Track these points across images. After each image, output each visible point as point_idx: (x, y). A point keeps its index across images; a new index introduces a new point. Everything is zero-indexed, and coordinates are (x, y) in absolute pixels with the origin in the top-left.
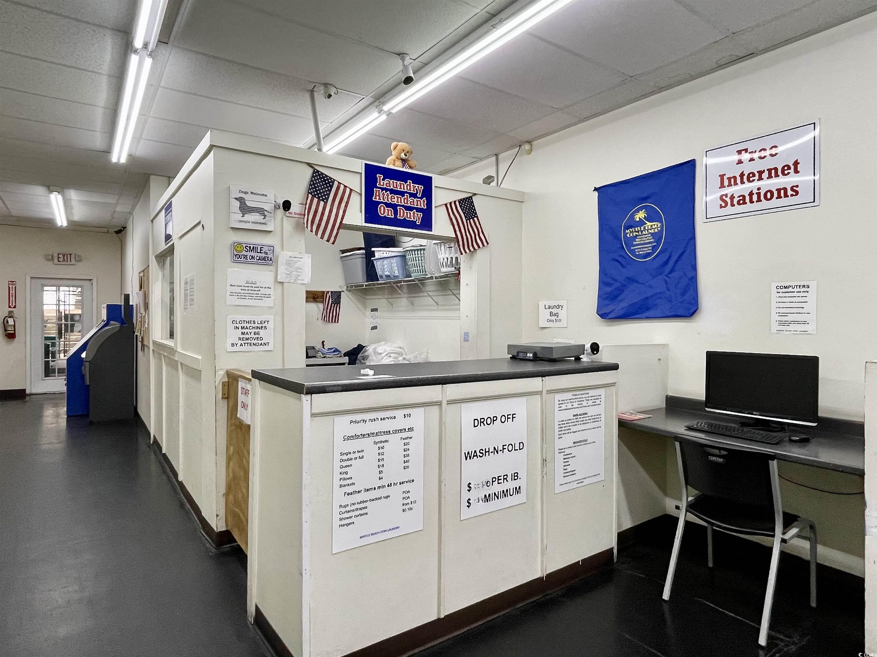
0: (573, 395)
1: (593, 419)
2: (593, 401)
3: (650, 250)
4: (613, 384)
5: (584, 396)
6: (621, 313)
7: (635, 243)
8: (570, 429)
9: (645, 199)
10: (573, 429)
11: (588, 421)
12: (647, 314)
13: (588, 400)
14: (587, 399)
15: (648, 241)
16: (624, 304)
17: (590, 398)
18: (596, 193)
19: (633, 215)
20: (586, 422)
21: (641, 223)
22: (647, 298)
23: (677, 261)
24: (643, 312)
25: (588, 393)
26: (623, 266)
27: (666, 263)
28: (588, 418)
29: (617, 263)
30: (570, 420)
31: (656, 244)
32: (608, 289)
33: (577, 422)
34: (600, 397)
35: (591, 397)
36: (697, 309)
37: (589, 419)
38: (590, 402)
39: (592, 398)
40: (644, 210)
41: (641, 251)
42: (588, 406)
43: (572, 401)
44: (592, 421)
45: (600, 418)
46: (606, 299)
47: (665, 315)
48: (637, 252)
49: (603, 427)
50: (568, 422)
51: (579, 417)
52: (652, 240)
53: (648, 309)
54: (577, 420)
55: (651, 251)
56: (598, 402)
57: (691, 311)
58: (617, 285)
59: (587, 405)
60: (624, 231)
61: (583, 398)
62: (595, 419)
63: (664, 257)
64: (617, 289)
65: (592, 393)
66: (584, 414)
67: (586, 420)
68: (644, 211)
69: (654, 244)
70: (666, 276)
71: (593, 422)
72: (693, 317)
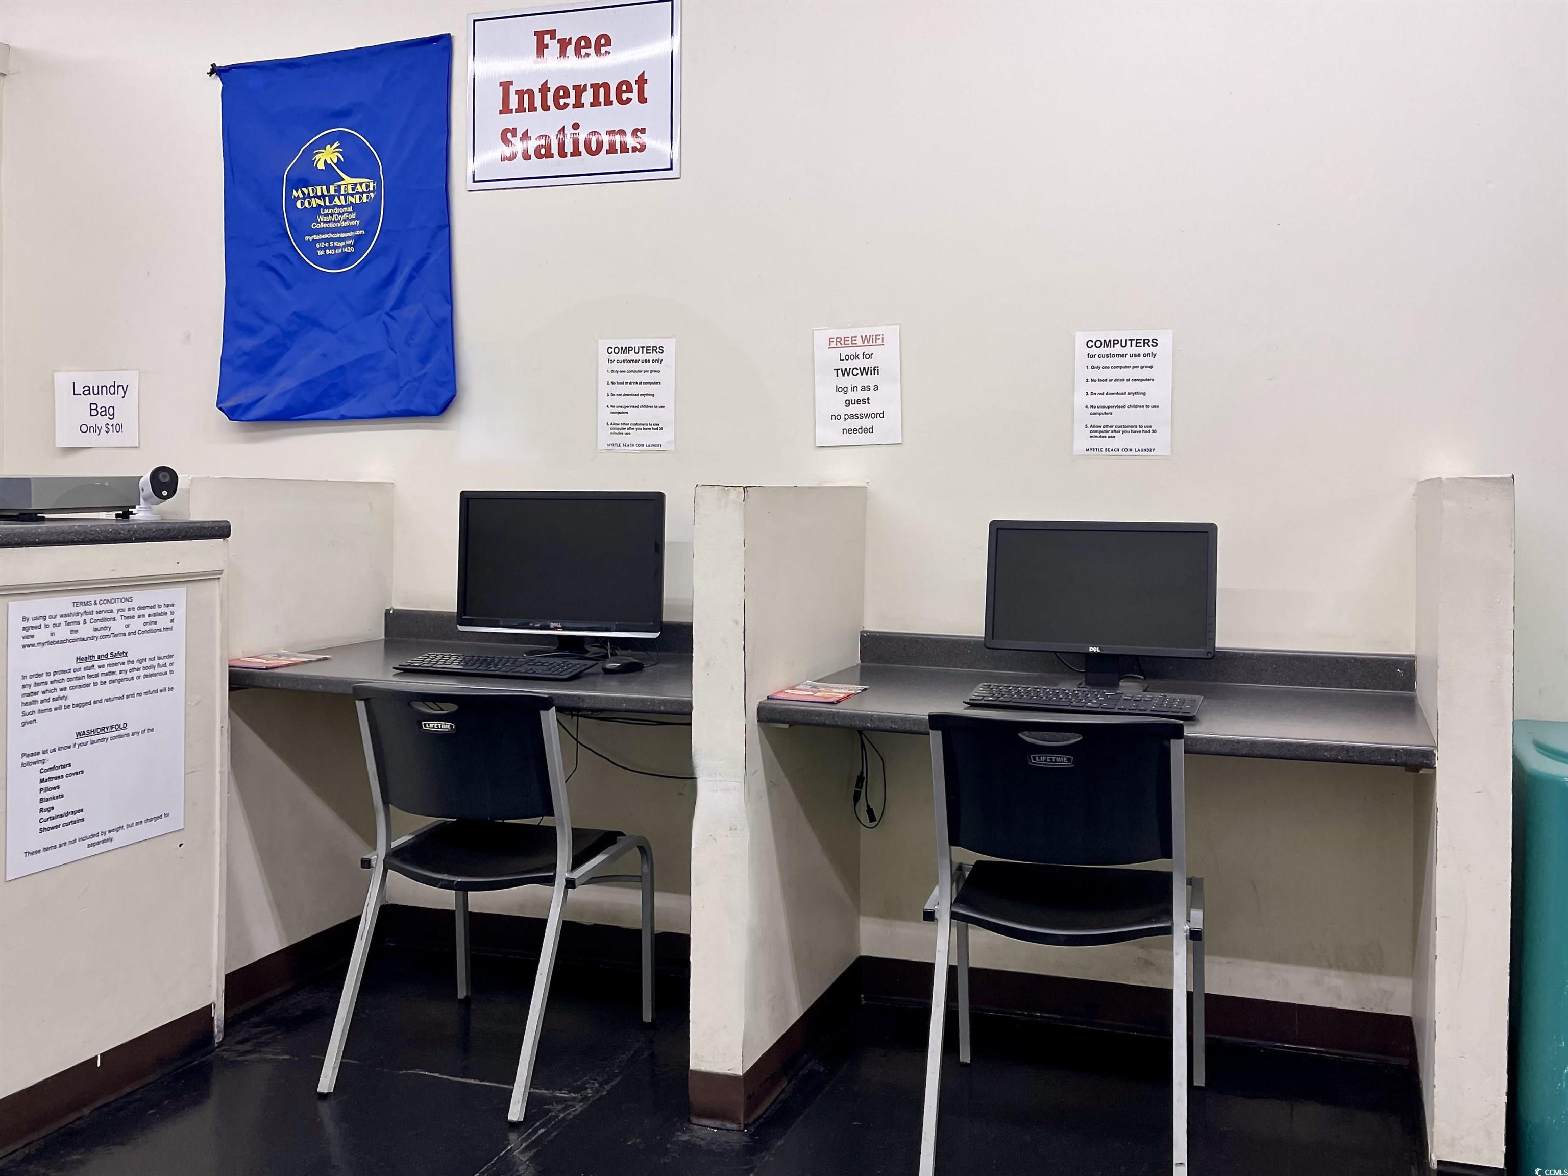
0: (76, 604)
1: (145, 668)
2: (147, 619)
3: (350, 245)
4: (213, 576)
5: (115, 607)
6: (279, 406)
7: (314, 226)
8: (64, 698)
9: (340, 116)
10: (75, 696)
11: (129, 675)
12: (343, 409)
13: (127, 618)
14: (127, 614)
15: (345, 224)
16: (287, 383)
17: (136, 613)
18: (217, 84)
19: (310, 154)
20: (123, 676)
21: (329, 176)
22: (341, 368)
23: (411, 278)
24: (333, 405)
25: (129, 600)
26: (288, 286)
27: (388, 281)
28: (127, 667)
29: (270, 275)
30: (64, 672)
31: (363, 232)
32: (248, 343)
33: (90, 676)
34: (171, 608)
35: (140, 608)
36: (455, 396)
37: (132, 670)
38: (137, 624)
39: (146, 612)
40: (336, 144)
41: (330, 248)
42: (129, 634)
43: (69, 619)
44: (142, 673)
45: (171, 664)
46: (243, 367)
47: (384, 411)
48: (320, 249)
49: (180, 689)
50: (58, 677)
51: (96, 664)
52: (353, 223)
53: (345, 396)
54: (91, 672)
55: (352, 249)
56: (163, 622)
57: (442, 401)
58: (270, 331)
59: (127, 631)
60: (289, 194)
61: (112, 611)
62: (152, 667)
63: (383, 267)
64: (272, 342)
65: (141, 597)
66: (114, 655)
67: (121, 672)
68: (337, 148)
69: (358, 233)
70: (388, 314)
71: (146, 676)
72: (443, 414)
